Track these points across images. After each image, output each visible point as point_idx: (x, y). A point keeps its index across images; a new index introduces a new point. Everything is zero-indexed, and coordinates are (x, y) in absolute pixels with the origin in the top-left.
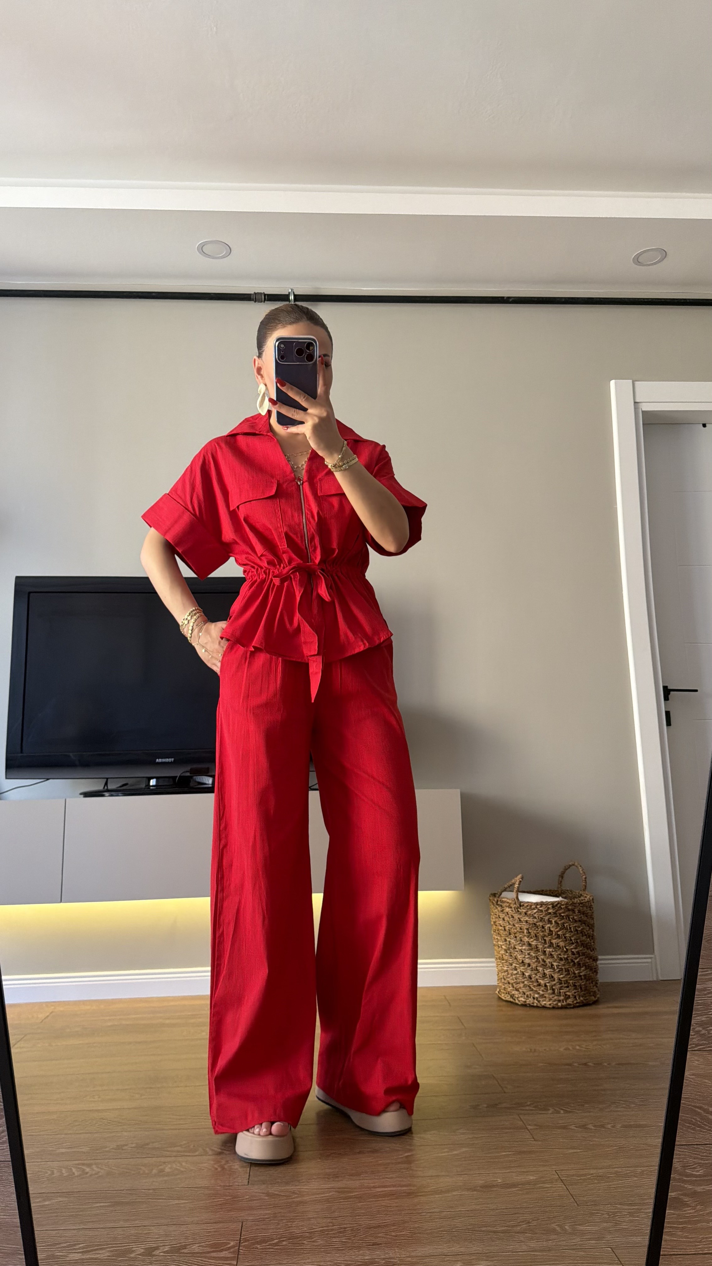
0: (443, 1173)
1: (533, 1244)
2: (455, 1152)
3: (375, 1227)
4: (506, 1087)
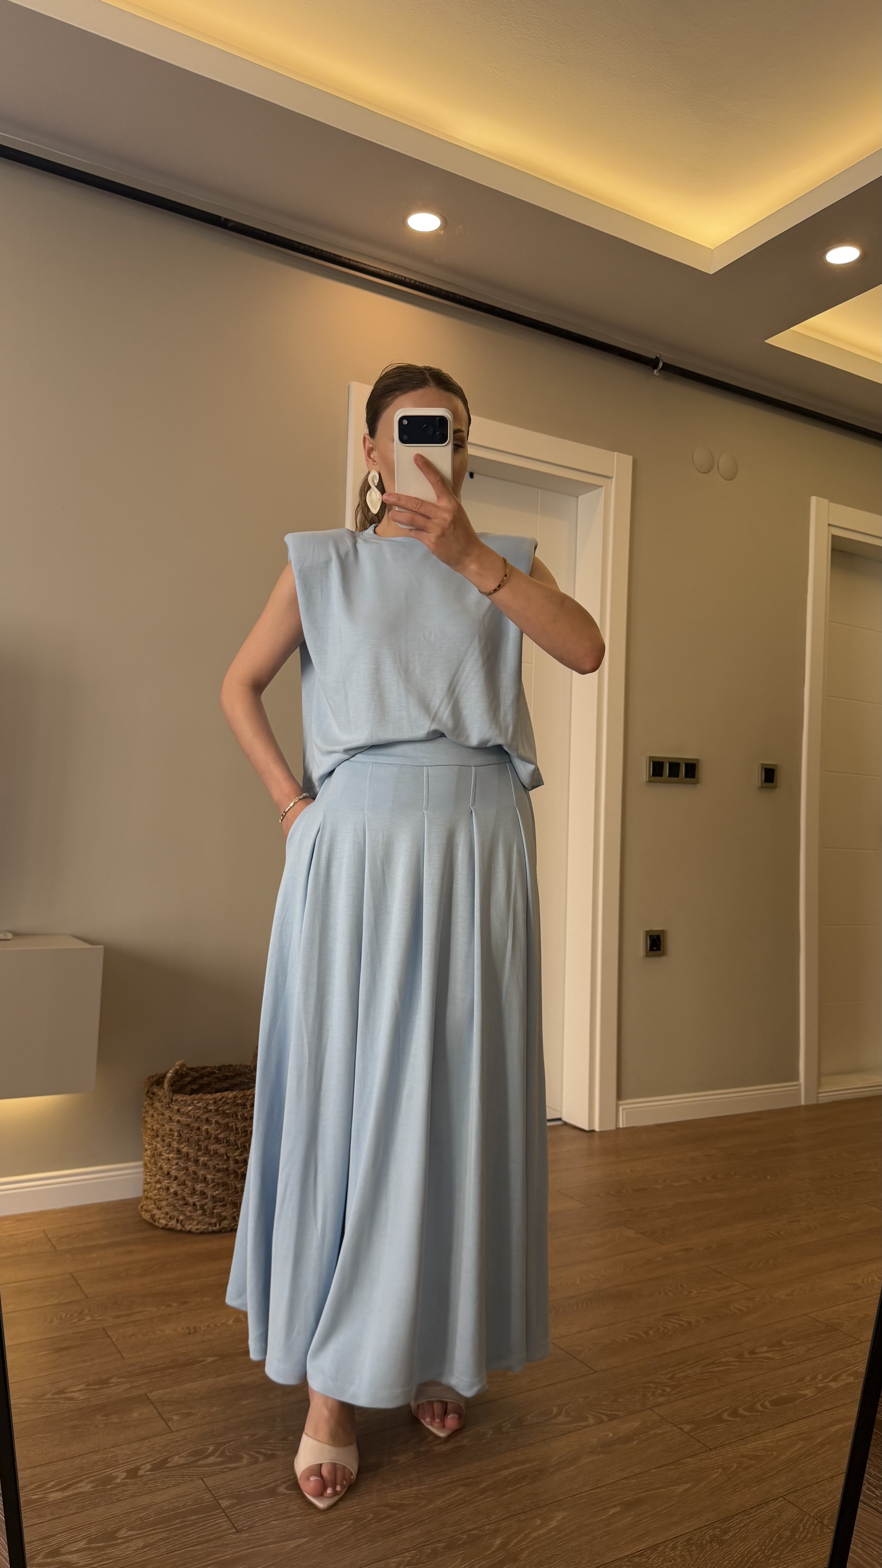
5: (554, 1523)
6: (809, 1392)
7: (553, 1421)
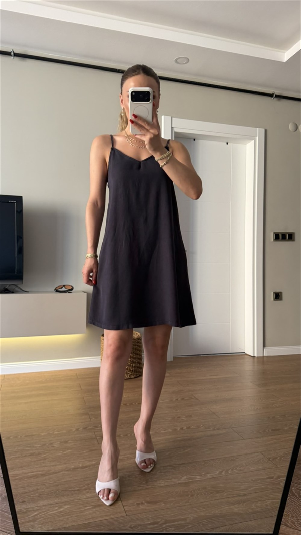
0: (58, 464)
1: (88, 495)
2: (65, 452)
3: (25, 493)
4: (92, 419)
5: (186, 451)
6: (286, 428)
7: (200, 428)
